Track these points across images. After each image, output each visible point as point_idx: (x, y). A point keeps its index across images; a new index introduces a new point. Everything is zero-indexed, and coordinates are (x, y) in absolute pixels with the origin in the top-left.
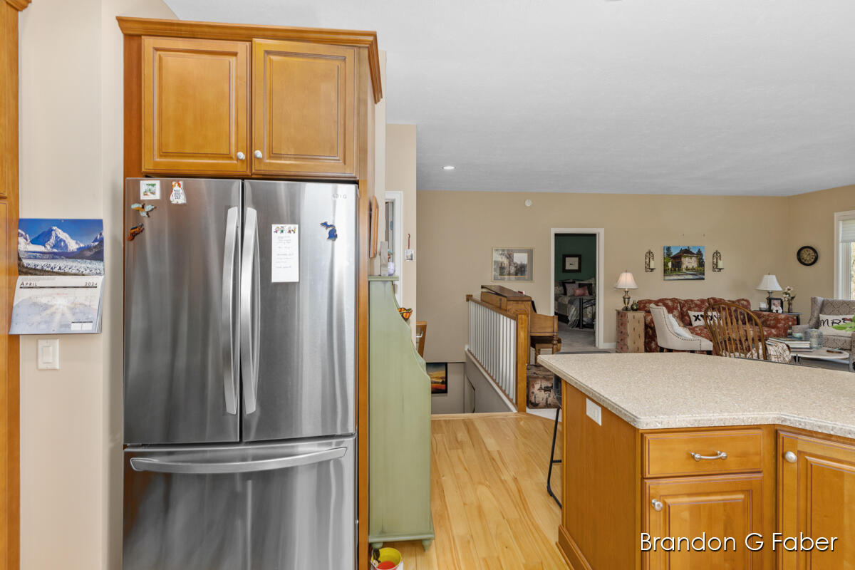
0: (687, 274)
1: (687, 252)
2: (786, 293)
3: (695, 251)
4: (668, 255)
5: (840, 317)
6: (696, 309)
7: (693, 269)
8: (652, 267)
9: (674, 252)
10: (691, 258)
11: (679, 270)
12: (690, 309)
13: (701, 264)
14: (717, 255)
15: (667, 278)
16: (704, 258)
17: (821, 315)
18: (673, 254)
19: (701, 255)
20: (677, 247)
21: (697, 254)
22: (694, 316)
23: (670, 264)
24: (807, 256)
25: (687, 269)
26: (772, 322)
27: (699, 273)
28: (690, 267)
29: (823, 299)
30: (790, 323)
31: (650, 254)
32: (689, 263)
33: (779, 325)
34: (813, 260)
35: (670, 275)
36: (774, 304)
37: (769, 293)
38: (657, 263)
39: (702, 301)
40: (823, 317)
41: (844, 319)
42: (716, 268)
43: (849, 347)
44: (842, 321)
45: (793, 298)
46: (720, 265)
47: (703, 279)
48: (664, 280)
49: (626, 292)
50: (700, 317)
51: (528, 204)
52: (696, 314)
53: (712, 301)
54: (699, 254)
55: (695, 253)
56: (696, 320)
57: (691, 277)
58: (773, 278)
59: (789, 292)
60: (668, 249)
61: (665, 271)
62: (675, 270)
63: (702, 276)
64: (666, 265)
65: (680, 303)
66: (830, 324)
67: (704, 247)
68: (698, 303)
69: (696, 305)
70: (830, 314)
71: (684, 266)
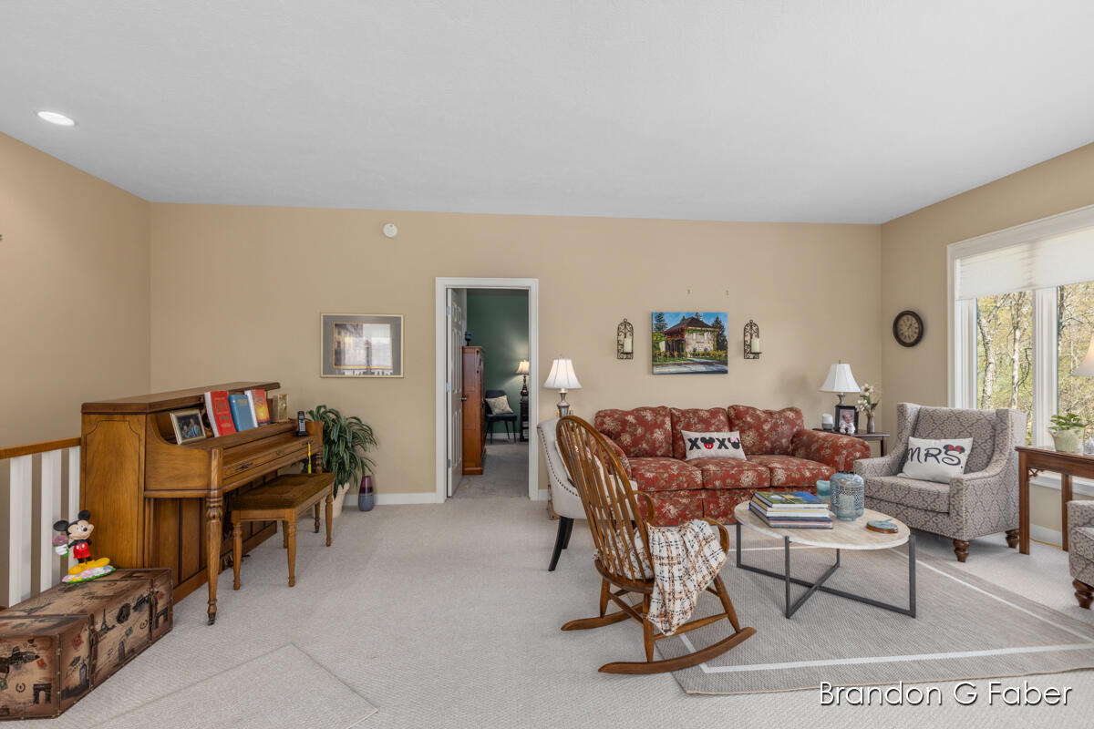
0: (695, 363)
1: (695, 323)
2: (864, 397)
3: (710, 322)
4: (659, 329)
5: (941, 443)
6: (699, 426)
7: (706, 354)
8: (628, 348)
9: (671, 324)
10: (702, 333)
11: (680, 356)
12: (688, 427)
13: (721, 344)
14: (751, 328)
15: (657, 370)
16: (725, 333)
17: (911, 438)
18: (669, 327)
19: (721, 328)
20: (677, 315)
21: (713, 327)
22: (690, 440)
23: (662, 346)
24: (908, 329)
25: (695, 354)
26: (828, 451)
27: (716, 362)
28: (701, 349)
29: (919, 407)
30: (858, 454)
31: (626, 327)
32: (698, 342)
33: (837, 459)
34: (916, 336)
35: (662, 365)
36: (844, 417)
37: (840, 396)
38: (640, 343)
39: (714, 413)
40: (915, 442)
41: (947, 448)
42: (749, 353)
43: (945, 509)
44: (943, 451)
45: (874, 406)
46: (756, 345)
47: (726, 372)
48: (653, 374)
49: (563, 395)
50: (699, 443)
51: (391, 231)
52: (693, 435)
53: (732, 413)
54: (718, 329)
55: (710, 324)
56: (691, 448)
57: (702, 368)
58: (846, 368)
59: (867, 394)
60: (659, 317)
61: (654, 357)
62: (673, 356)
63: (721, 367)
64: (655, 346)
65: (672, 416)
66: (922, 457)
67: (725, 315)
68: (706, 415)
69: (702, 420)
70: (927, 437)
71: (689, 349)
